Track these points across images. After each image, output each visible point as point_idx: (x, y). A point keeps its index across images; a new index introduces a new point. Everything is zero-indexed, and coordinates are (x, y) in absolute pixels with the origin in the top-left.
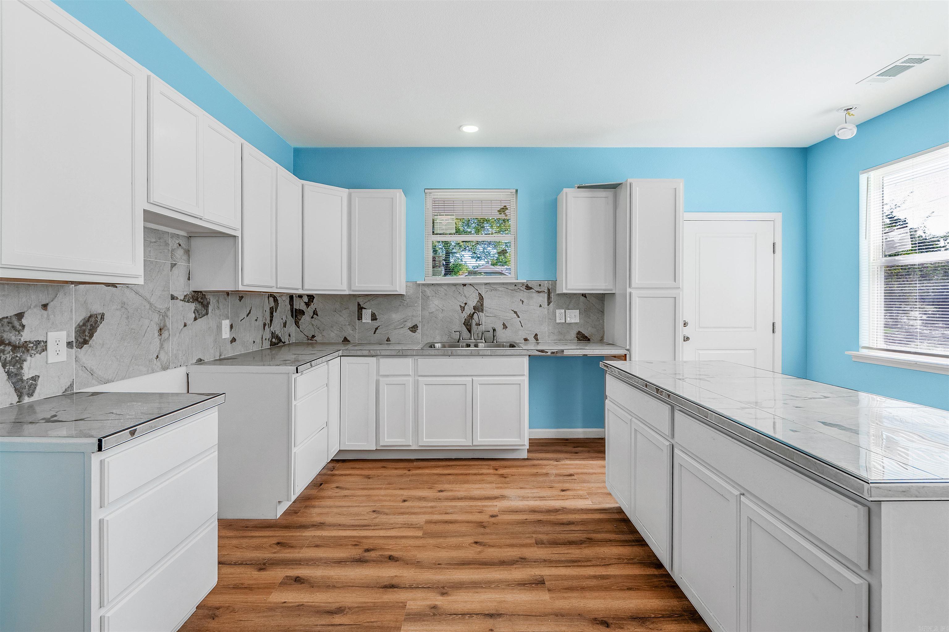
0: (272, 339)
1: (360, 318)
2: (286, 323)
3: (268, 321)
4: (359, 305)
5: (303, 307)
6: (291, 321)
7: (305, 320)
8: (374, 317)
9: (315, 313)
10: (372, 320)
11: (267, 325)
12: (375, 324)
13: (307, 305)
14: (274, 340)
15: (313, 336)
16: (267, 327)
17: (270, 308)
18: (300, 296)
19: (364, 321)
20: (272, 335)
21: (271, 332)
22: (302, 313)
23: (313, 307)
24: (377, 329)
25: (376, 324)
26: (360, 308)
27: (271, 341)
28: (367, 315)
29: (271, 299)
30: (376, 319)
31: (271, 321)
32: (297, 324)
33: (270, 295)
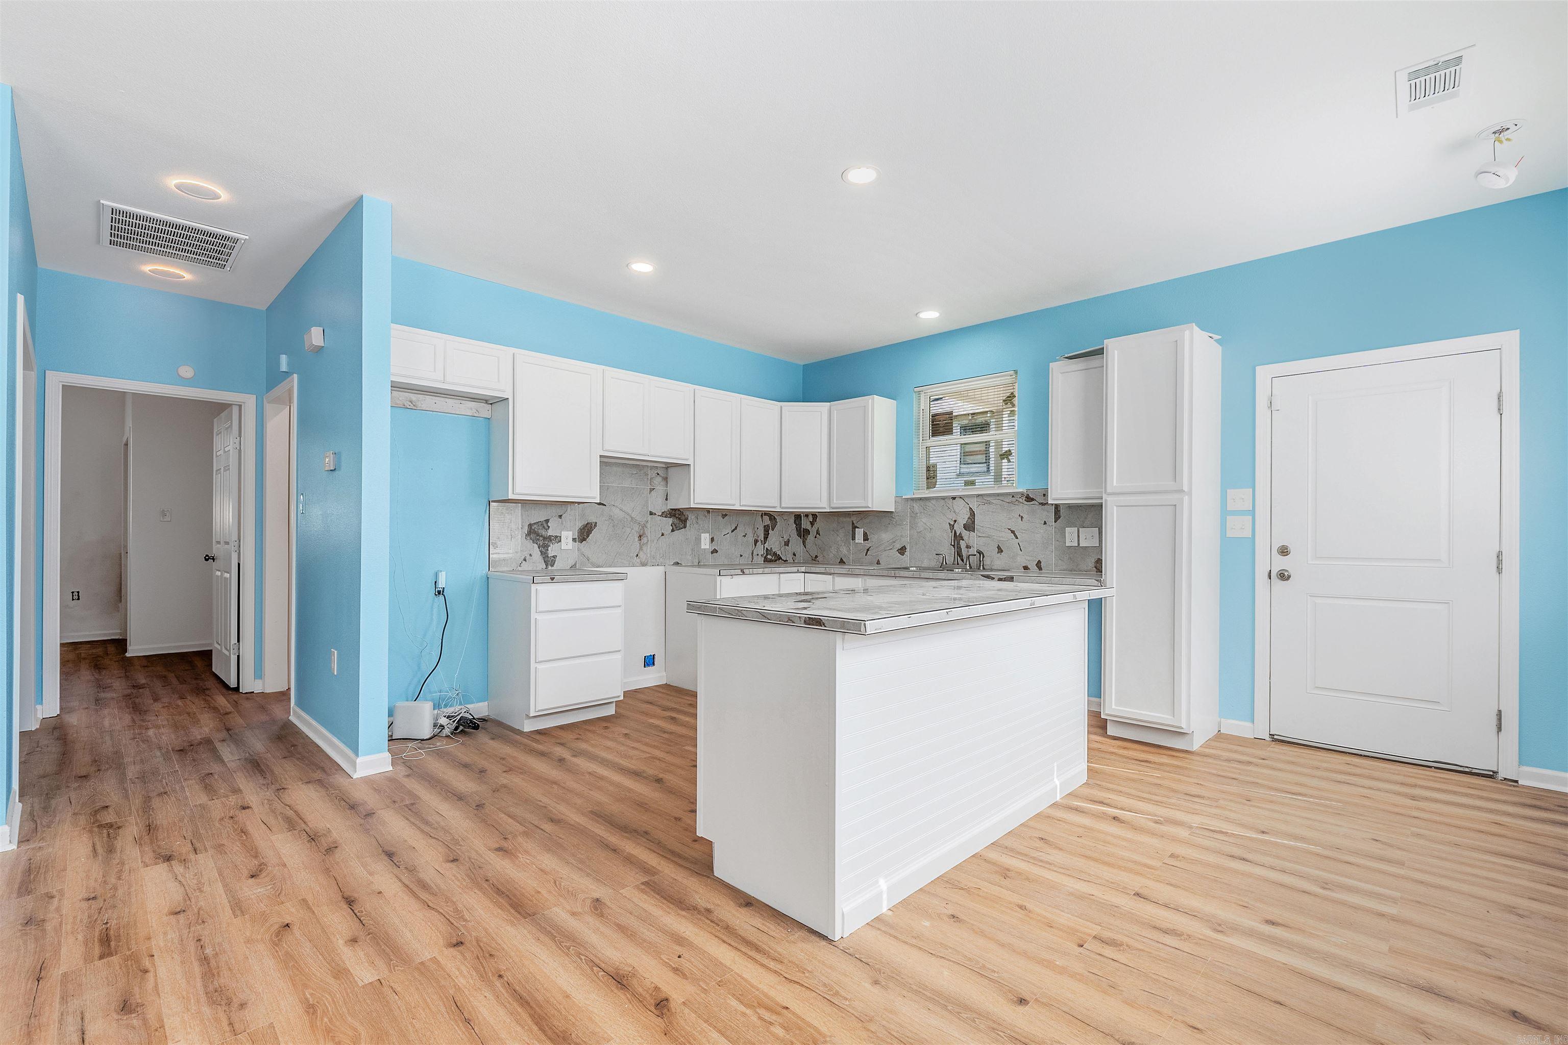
0: (767, 555)
1: (854, 538)
2: (789, 542)
3: (762, 537)
4: (853, 524)
5: (809, 527)
6: (796, 542)
7: (810, 538)
8: (866, 538)
9: (818, 533)
10: (864, 540)
11: (760, 541)
12: (866, 545)
13: (812, 524)
14: (769, 557)
15: (816, 557)
16: (759, 543)
17: (765, 526)
18: (807, 516)
19: (857, 541)
20: (766, 552)
21: (765, 549)
22: (807, 532)
23: (816, 526)
24: (868, 550)
25: (868, 544)
26: (854, 527)
27: (765, 558)
28: (859, 533)
29: (766, 518)
30: (867, 540)
31: (766, 538)
32: (804, 543)
33: (766, 514)
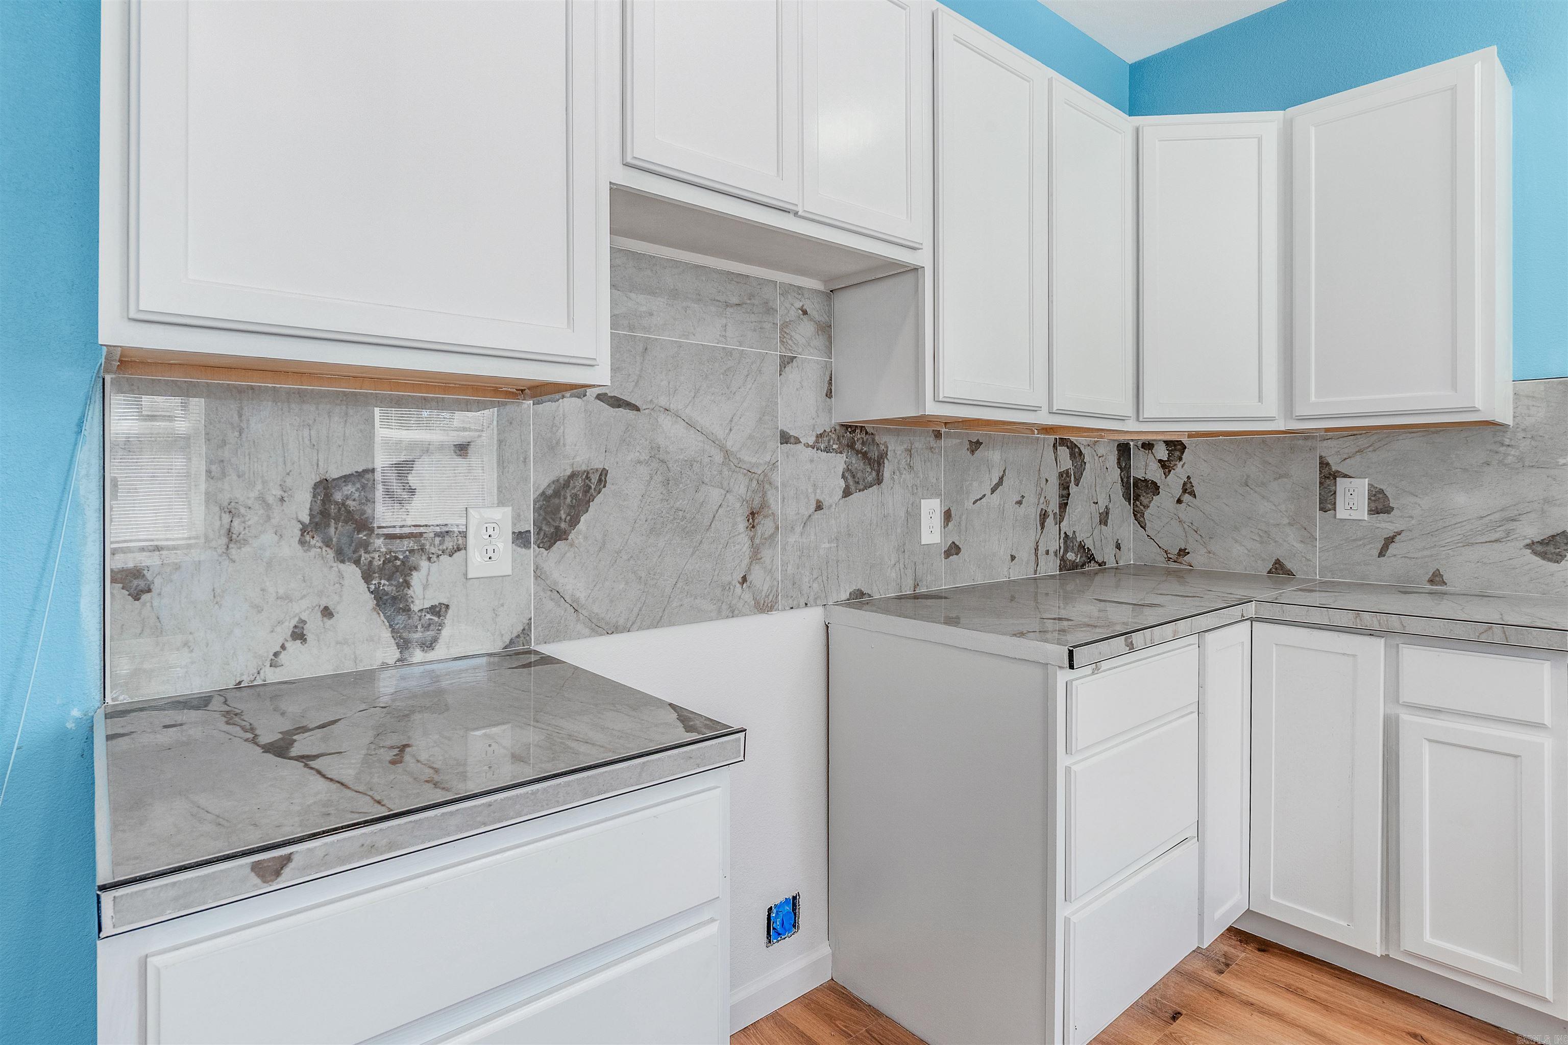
0: (1066, 551)
1: (1327, 503)
2: (1107, 513)
3: (1054, 507)
4: (1324, 464)
5: (1154, 473)
6: (1121, 509)
7: (1160, 505)
8: (1380, 507)
9: (1188, 489)
10: (1374, 511)
11: (1051, 516)
12: (1383, 525)
13: (1165, 466)
14: (1071, 556)
15: (1183, 552)
16: (1050, 521)
17: (1061, 475)
18: (1148, 446)
19: (1343, 513)
20: (1065, 542)
21: (1063, 535)
22: (1154, 488)
23: (1180, 473)
24: (1388, 540)
25: (1386, 525)
26: (1330, 475)
27: (1063, 559)
28: (1352, 495)
29: (1064, 452)
30: (1388, 510)
31: (1063, 506)
32: (1138, 516)
33: (1063, 442)
